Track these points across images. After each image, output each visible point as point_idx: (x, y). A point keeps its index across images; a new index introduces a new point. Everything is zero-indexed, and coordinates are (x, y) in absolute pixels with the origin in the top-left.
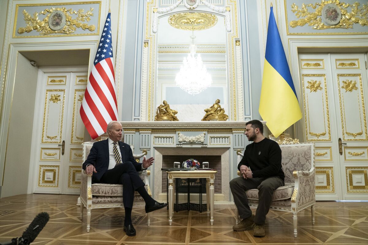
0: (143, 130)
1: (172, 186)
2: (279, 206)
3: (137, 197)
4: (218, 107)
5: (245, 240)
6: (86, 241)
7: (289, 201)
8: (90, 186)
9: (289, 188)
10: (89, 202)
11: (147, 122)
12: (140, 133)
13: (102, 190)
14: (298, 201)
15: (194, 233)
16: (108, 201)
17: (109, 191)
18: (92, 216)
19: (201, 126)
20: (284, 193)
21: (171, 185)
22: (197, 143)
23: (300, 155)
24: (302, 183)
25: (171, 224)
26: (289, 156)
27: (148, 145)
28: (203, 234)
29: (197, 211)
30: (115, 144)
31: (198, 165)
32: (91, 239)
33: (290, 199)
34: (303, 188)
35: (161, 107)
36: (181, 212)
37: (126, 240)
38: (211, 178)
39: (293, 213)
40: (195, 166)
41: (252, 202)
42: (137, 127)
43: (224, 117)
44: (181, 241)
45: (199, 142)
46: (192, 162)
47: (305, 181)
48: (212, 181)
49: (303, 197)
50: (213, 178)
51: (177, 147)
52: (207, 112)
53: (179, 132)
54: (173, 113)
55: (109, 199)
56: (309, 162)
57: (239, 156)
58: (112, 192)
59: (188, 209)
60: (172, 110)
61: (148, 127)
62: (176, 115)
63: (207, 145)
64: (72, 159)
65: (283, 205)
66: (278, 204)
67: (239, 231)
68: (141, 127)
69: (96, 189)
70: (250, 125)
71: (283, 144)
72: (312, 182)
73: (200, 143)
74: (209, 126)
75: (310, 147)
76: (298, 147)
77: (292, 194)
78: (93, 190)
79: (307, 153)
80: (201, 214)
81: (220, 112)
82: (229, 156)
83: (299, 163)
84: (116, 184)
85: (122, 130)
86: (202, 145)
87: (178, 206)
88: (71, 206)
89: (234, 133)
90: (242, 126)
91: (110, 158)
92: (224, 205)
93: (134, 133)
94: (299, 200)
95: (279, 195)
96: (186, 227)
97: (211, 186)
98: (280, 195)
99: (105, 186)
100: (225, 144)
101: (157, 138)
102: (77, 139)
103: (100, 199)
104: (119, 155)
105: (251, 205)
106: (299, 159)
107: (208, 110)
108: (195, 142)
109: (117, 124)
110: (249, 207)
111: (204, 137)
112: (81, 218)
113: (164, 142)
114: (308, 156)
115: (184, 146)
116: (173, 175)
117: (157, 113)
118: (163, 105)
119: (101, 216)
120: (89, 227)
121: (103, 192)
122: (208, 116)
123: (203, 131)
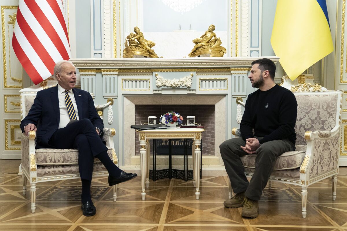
0: (107, 71)
1: (145, 149)
2: (284, 177)
3: (99, 166)
4: (212, 36)
5: (236, 221)
6: (31, 226)
7: (298, 171)
8: (32, 152)
9: (298, 154)
10: (33, 174)
11: (113, 59)
12: (102, 75)
13: (50, 158)
14: (309, 171)
15: (172, 211)
16: (59, 171)
17: (59, 159)
18: (38, 192)
19: (187, 65)
20: (291, 160)
21: (143, 148)
22: (181, 87)
23: (321, 107)
24: (317, 147)
25: (144, 199)
26: (305, 109)
27: (114, 92)
28: (184, 211)
29: (182, 179)
30: (67, 94)
31: (181, 120)
32: (37, 221)
33: (299, 168)
34: (319, 154)
35: (131, 36)
36: (160, 180)
37: (84, 221)
38: (197, 138)
39: (301, 187)
40: (177, 122)
41: (249, 170)
42: (98, 66)
43: (220, 51)
44: (154, 220)
45: (184, 86)
46: (172, 116)
47: (322, 145)
48: (197, 143)
49: (317, 167)
50: (199, 138)
51: (154, 94)
52: (196, 43)
53: (156, 73)
54: (149, 45)
55: (61, 169)
56: (332, 117)
57: (239, 106)
58: (64, 160)
59: (169, 176)
60: (146, 41)
61: (114, 66)
62: (152, 48)
63: (195, 90)
64: (8, 109)
65: (289, 176)
66: (283, 174)
67: (231, 208)
68: (103, 66)
69: (41, 156)
70: (257, 65)
71: (299, 92)
72: (334, 144)
73: (186, 88)
74: (198, 65)
75: (336, 97)
76: (318, 96)
77: (302, 161)
78: (37, 159)
79: (331, 105)
80: (186, 183)
81: (215, 43)
82: (225, 105)
83: (318, 119)
84: (69, 148)
85: (75, 73)
86: (188, 90)
87: (156, 173)
88: (10, 175)
89: (233, 74)
90: (244, 64)
91: (60, 113)
92: (219, 171)
93: (94, 75)
94: (312, 170)
95: (284, 162)
96: (163, 202)
97: (196, 148)
98: (286, 163)
99: (54, 152)
100: (221, 88)
101: (127, 82)
102: (13, 81)
103: (47, 170)
104: (74, 108)
105: (247, 175)
106: (318, 114)
107: (198, 40)
108: (179, 87)
109: (67, 65)
110: (246, 178)
111: (192, 79)
112: (24, 194)
113: (136, 87)
114: (332, 110)
115: (163, 92)
116: (145, 135)
117: (126, 45)
118: (135, 33)
119: (52, 190)
120: (35, 206)
121: (51, 161)
122: (197, 49)
123: (190, 71)
